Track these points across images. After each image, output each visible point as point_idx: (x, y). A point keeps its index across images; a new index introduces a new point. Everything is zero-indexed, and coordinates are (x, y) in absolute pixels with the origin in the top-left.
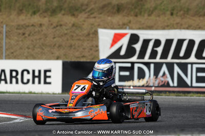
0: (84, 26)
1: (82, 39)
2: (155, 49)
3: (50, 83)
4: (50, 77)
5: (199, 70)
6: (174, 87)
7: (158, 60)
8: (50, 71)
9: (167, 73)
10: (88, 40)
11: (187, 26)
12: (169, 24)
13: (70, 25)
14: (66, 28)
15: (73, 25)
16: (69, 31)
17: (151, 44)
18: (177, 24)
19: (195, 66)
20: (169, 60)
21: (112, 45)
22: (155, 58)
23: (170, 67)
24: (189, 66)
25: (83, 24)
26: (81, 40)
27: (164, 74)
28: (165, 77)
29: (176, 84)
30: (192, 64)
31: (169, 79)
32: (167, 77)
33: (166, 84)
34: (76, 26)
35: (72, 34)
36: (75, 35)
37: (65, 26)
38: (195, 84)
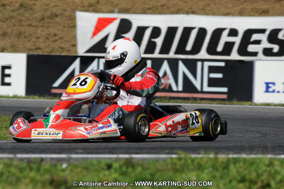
0: (35, 7)
1: (34, 24)
2: (153, 40)
3: (9, 84)
4: (9, 76)
5: (212, 70)
6: (178, 92)
7: (156, 55)
8: (9, 67)
9: (169, 72)
10: (42, 27)
11: (176, 9)
12: (151, 6)
13: (17, 5)
14: (11, 8)
15: (22, 5)
16: (15, 14)
17: (148, 33)
18: (162, 6)
19: (207, 64)
20: (172, 55)
21: (95, 34)
22: (152, 52)
23: (174, 64)
24: (199, 64)
25: (34, 4)
26: (33, 26)
27: (165, 74)
28: (166, 77)
29: (180, 88)
30: (203, 61)
31: (172, 81)
32: (168, 78)
33: (167, 88)
34: (25, 7)
35: (21, 17)
36: (24, 18)
37: (10, 6)
38: (206, 89)
